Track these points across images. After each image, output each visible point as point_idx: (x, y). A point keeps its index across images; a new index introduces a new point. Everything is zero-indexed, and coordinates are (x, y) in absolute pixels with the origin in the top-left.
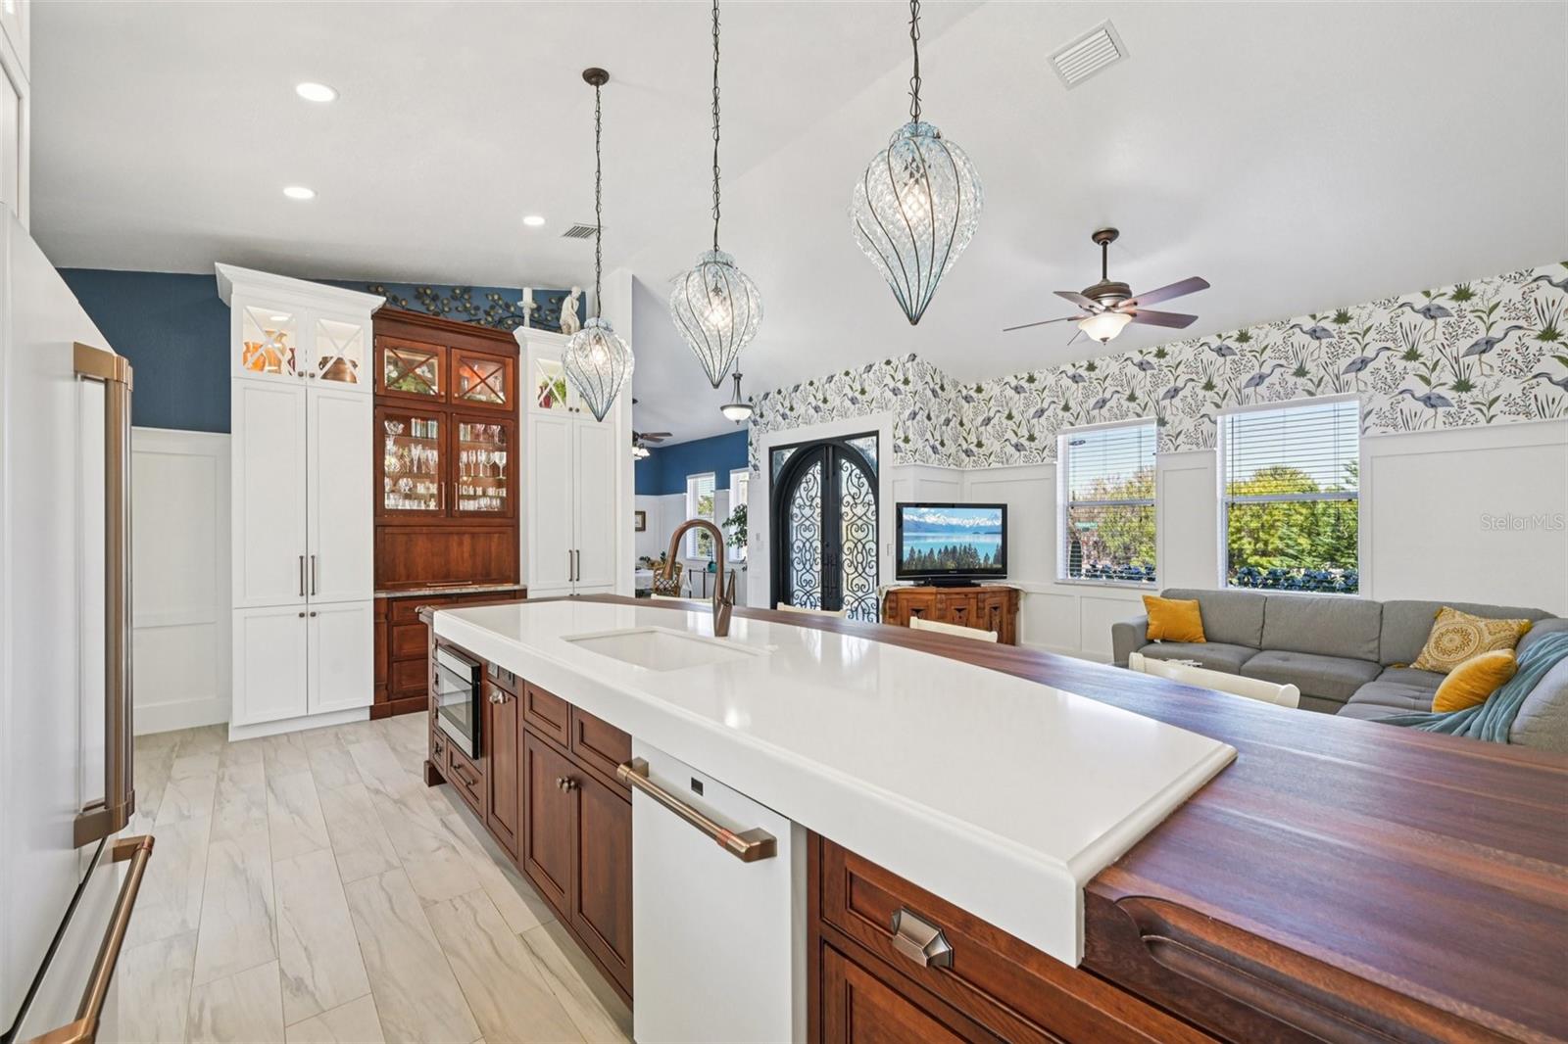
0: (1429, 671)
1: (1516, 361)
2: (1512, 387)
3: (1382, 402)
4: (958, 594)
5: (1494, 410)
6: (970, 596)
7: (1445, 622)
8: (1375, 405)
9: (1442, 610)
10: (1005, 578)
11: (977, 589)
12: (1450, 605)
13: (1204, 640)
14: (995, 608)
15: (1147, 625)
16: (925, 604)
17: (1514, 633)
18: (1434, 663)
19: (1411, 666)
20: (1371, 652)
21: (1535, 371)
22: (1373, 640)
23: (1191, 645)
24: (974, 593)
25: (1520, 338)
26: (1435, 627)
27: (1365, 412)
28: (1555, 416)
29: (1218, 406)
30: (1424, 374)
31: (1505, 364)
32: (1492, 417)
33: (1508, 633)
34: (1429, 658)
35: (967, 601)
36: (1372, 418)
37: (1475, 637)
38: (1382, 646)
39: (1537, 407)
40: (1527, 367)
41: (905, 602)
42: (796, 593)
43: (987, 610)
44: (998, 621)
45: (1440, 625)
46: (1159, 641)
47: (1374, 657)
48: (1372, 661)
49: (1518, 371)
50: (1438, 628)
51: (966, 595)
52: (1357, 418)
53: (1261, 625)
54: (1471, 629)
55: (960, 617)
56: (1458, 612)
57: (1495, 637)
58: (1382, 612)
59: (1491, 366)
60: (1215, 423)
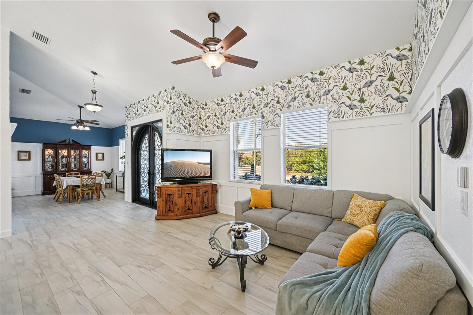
0: (348, 223)
1: (380, 90)
2: (378, 101)
3: (335, 107)
4: (187, 187)
5: (373, 110)
6: (193, 188)
7: (354, 201)
8: (332, 109)
9: (354, 195)
10: (211, 179)
11: (196, 185)
12: (357, 192)
13: (271, 207)
14: (205, 192)
15: (250, 201)
16: (173, 192)
17: (379, 208)
18: (350, 220)
19: (342, 220)
20: (329, 213)
21: (387, 94)
22: (331, 207)
23: (266, 209)
24: (195, 186)
25: (381, 80)
26: (351, 203)
27: (329, 112)
28: (394, 112)
29: (281, 110)
30: (349, 96)
31: (376, 91)
32: (372, 113)
33: (376, 207)
34: (348, 217)
35: (192, 190)
36: (332, 114)
37: (364, 209)
38: (333, 210)
39: (388, 109)
40: (384, 92)
41: (164, 191)
42: (142, 186)
43: (201, 193)
44: (207, 197)
45: (353, 202)
46: (254, 208)
47: (330, 215)
48: (329, 217)
49: (381, 94)
50: (352, 203)
51: (191, 188)
52: (327, 114)
53: (292, 201)
54: (363, 205)
55: (189, 197)
56: (359, 196)
57: (371, 209)
58: (333, 195)
59: (372, 92)
60: (280, 117)
